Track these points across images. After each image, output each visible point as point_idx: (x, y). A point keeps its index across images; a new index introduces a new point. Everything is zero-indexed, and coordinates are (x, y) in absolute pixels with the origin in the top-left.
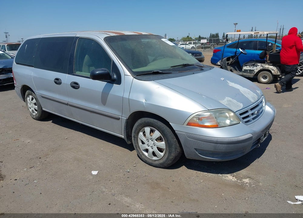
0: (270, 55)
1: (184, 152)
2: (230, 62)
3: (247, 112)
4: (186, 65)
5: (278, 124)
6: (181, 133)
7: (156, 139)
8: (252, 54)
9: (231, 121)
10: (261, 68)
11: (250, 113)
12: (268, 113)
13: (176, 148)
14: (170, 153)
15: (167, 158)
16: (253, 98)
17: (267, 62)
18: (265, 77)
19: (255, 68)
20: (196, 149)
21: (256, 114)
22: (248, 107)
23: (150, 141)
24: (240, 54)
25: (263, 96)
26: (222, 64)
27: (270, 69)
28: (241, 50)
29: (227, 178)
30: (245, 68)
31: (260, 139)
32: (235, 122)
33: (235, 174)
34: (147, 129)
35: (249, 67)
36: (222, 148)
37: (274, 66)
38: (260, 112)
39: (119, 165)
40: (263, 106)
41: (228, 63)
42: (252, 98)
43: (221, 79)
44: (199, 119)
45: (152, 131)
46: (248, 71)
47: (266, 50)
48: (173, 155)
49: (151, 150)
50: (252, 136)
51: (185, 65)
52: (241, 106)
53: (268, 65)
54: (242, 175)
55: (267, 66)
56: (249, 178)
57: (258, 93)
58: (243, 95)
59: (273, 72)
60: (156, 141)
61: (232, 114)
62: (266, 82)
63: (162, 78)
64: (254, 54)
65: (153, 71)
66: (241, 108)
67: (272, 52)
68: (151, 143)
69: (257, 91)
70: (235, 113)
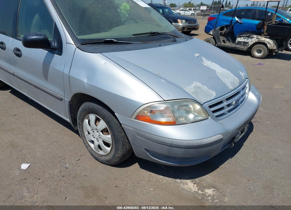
0: (268, 26)
1: (134, 150)
2: (223, 32)
3: (221, 102)
4: (155, 33)
5: (264, 110)
6: (129, 128)
7: (101, 130)
8: (250, 24)
9: (196, 116)
10: (257, 40)
11: (225, 103)
12: (251, 103)
13: (123, 145)
14: (116, 150)
15: (114, 156)
16: (233, 83)
17: (263, 34)
18: (259, 51)
19: (250, 40)
20: (147, 150)
21: (233, 105)
22: (223, 97)
23: (95, 131)
24: (235, 24)
25: (247, 79)
26: (215, 34)
27: (266, 42)
28: (237, 19)
29: (185, 186)
30: (239, 39)
31: (234, 138)
32: (200, 118)
33: (197, 180)
34: (92, 117)
35: (244, 38)
36: (179, 153)
37: (271, 39)
38: (240, 101)
39: (59, 157)
40: (245, 92)
41: (221, 33)
42: (231, 83)
43: (195, 55)
44: (151, 112)
45: (97, 120)
46: (242, 43)
47: (264, 20)
48: (120, 153)
49: (96, 143)
50: (222, 137)
51: (153, 34)
52: (214, 94)
53: (264, 37)
54: (206, 183)
55: (263, 39)
56: (214, 187)
57: (241, 76)
58: (219, 79)
59: (269, 45)
60: (101, 133)
61: (198, 107)
62: (260, 57)
63: (114, 49)
64: (252, 24)
65: (104, 40)
66: (212, 98)
67: (271, 23)
68: (96, 134)
69: (241, 73)
70: (202, 105)
